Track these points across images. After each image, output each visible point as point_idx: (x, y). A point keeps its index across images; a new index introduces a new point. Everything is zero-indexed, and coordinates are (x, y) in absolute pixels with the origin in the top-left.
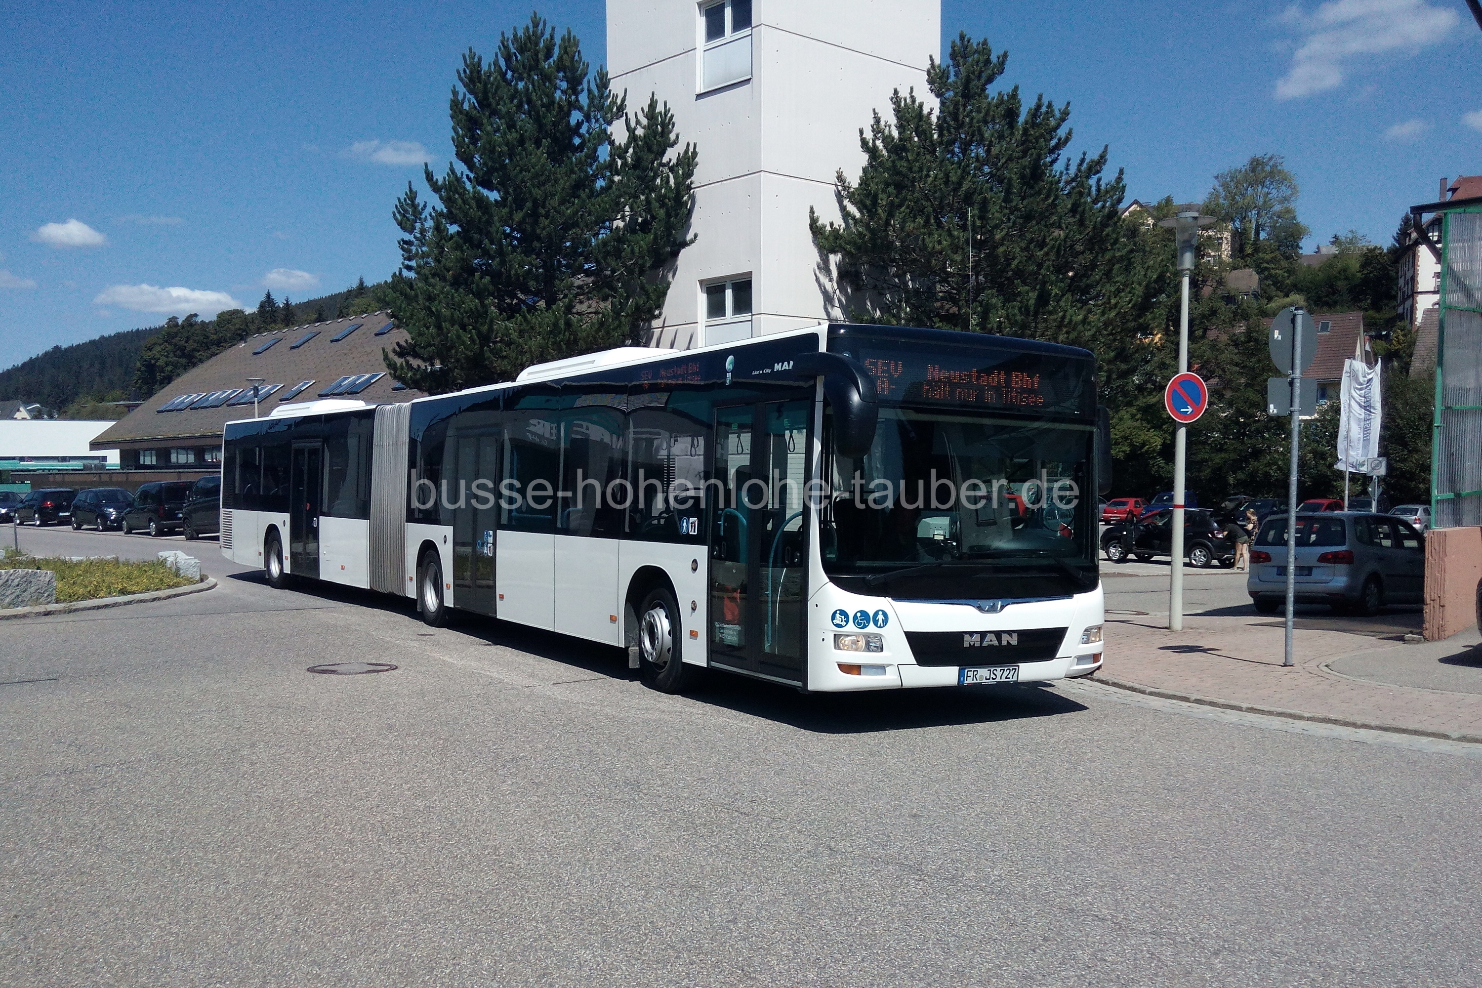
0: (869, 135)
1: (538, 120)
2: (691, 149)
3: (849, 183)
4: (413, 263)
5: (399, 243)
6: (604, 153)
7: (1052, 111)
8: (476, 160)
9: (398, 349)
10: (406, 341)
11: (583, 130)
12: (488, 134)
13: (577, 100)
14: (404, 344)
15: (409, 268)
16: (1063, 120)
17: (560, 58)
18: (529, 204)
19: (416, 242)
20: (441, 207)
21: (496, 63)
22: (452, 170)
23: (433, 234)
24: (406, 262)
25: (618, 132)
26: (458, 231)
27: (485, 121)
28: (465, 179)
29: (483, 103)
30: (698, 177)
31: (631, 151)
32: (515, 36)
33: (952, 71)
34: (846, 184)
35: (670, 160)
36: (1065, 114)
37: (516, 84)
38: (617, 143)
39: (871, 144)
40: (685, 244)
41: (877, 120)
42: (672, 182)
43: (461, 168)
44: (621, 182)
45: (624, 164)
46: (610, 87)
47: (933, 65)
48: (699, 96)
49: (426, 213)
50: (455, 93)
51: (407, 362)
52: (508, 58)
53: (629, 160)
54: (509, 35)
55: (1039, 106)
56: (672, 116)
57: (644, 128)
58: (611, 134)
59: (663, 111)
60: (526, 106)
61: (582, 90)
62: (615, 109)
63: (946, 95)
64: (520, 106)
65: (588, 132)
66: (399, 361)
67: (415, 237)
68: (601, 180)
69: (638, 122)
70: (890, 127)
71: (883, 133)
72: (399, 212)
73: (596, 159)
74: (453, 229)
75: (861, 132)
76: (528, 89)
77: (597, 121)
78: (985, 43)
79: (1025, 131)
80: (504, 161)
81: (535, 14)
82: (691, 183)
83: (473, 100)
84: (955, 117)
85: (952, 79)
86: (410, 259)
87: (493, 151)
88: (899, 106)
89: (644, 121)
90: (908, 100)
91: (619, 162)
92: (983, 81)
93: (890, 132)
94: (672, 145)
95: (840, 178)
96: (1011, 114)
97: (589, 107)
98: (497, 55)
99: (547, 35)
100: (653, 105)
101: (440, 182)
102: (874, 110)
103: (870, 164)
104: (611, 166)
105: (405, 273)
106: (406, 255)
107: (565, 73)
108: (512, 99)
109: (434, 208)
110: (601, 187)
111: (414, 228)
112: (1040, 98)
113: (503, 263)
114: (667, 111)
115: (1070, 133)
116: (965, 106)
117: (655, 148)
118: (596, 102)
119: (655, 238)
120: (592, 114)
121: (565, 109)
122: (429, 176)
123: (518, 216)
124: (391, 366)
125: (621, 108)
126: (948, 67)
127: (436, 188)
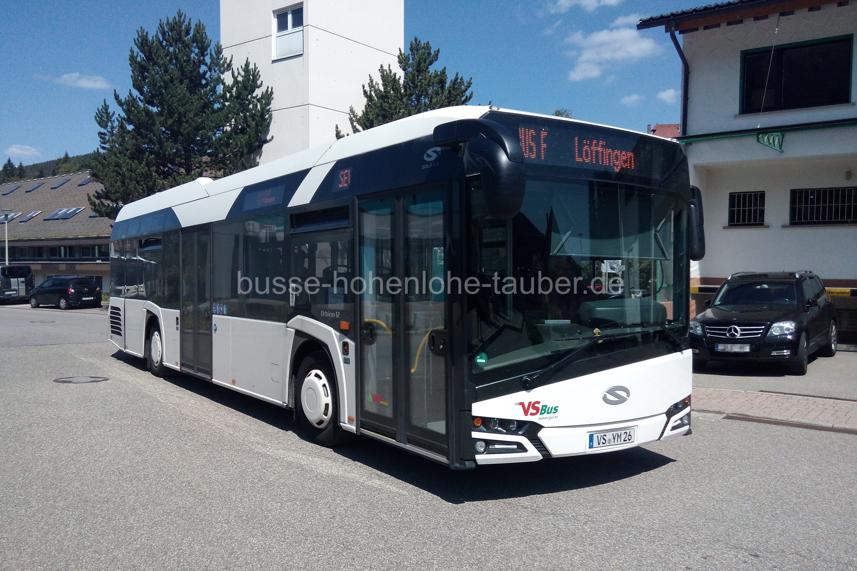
0: (367, 88)
1: (182, 69)
2: (270, 90)
3: (357, 114)
4: (107, 146)
5: (98, 134)
6: (220, 89)
7: (463, 82)
8: (145, 89)
9: (96, 194)
10: (102, 190)
11: (207, 76)
12: (152, 75)
13: (204, 59)
14: (101, 192)
15: (104, 148)
16: (469, 87)
17: (194, 36)
18: (176, 115)
19: (108, 134)
20: (123, 114)
21: (157, 36)
22: (131, 94)
23: (119, 129)
24: (102, 145)
25: (228, 78)
26: (133, 129)
27: (151, 68)
28: (138, 100)
29: (149, 58)
30: (273, 105)
31: (235, 89)
32: (168, 22)
33: (411, 57)
34: (355, 114)
35: (257, 95)
36: (470, 84)
37: (168, 49)
38: (227, 84)
39: (369, 93)
40: (266, 141)
41: (372, 81)
42: (259, 107)
43: (136, 93)
44: (229, 106)
45: (231, 96)
46: (223, 53)
47: (401, 53)
48: (274, 61)
49: (114, 118)
50: (132, 52)
51: (102, 202)
52: (164, 34)
53: (234, 94)
54: (165, 21)
55: (456, 79)
56: (259, 71)
57: (242, 77)
58: (224, 79)
59: (254, 68)
60: (174, 61)
61: (207, 54)
62: (226, 65)
63: (408, 70)
64: (170, 61)
65: (210, 77)
66: (97, 202)
67: (108, 131)
68: (218, 104)
69: (239, 73)
70: (378, 84)
71: (375, 88)
72: (98, 116)
73: (215, 92)
74: (130, 127)
75: (364, 87)
76: (175, 52)
77: (215, 71)
78: (428, 43)
79: (450, 92)
80: (162, 91)
81: (180, 10)
82: (270, 108)
83: (143, 56)
84: (413, 83)
85: (411, 61)
86: (104, 143)
87: (155, 85)
88: (383, 74)
89: (243, 73)
90: (388, 71)
91: (228, 95)
92: (427, 63)
93: (378, 87)
94: (258, 87)
95: (352, 110)
96: (442, 82)
97: (211, 63)
98: (157, 32)
99: (186, 23)
100: (247, 64)
101: (123, 101)
102: (370, 75)
103: (368, 104)
104: (223, 96)
105: (102, 151)
106: (102, 141)
107: (197, 43)
108: (166, 56)
109: (119, 115)
110: (218, 108)
111: (107, 126)
112: (457, 74)
113: (161, 148)
114: (256, 69)
115: (472, 94)
116: (418, 76)
117: (249, 88)
118: (215, 61)
119: (249, 138)
120: (213, 68)
121: (197, 64)
122: (117, 97)
123: (170, 122)
124: (92, 204)
125: (229, 65)
126: (409, 55)
127: (120, 104)
